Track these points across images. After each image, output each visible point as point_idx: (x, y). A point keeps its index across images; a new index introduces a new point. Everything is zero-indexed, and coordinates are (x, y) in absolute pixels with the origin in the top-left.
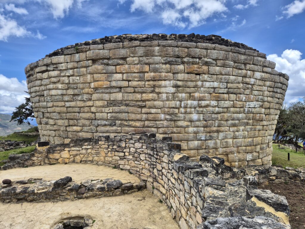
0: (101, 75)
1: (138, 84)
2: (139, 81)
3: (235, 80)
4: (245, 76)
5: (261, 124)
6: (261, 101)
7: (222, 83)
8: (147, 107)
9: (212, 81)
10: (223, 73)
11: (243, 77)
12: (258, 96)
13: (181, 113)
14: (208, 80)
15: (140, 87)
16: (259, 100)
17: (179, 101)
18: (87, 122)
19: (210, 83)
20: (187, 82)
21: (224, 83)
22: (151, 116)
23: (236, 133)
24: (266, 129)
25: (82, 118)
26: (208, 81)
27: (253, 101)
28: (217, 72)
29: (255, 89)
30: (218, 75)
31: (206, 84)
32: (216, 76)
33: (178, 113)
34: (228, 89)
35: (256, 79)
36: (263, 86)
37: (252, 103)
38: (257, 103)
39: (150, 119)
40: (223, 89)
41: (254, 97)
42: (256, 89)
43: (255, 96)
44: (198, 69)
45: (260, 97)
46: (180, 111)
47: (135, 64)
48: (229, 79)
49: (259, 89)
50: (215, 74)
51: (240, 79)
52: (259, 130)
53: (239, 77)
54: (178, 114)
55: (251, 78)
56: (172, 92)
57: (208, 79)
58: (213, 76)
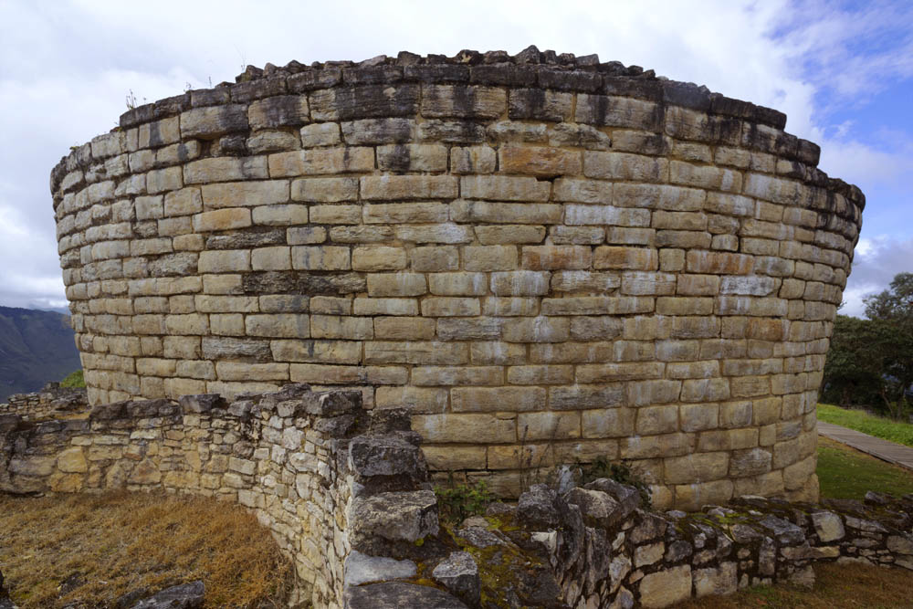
0: (223, 187)
1: (337, 214)
2: (340, 203)
3: (681, 200)
4: (714, 188)
5: (776, 353)
6: (775, 273)
7: (632, 210)
8: (371, 293)
9: (598, 200)
10: (637, 173)
11: (707, 190)
12: (766, 258)
13: (491, 315)
14: (583, 199)
15: (347, 225)
16: (769, 271)
17: (482, 271)
18: (188, 346)
19: (589, 208)
20: (508, 205)
21: (640, 211)
22: (383, 325)
23: (691, 383)
24: (797, 369)
25: (172, 333)
26: (582, 203)
27: (745, 275)
28: (613, 170)
29: (750, 233)
30: (618, 180)
31: (575, 212)
32: (610, 184)
33: (482, 314)
34: (658, 230)
35: (755, 198)
36: (778, 222)
37: (743, 279)
38: (761, 280)
39: (380, 333)
40: (638, 230)
41: (748, 260)
42: (756, 232)
43: (754, 255)
44: (545, 161)
45: (771, 259)
46: (485, 307)
47: (326, 147)
48: (657, 197)
49: (767, 234)
50: (609, 176)
51: (698, 196)
52: (771, 373)
53: (692, 190)
54: (481, 318)
55: (736, 194)
56: (455, 240)
57: (583, 195)
58: (599, 183)
